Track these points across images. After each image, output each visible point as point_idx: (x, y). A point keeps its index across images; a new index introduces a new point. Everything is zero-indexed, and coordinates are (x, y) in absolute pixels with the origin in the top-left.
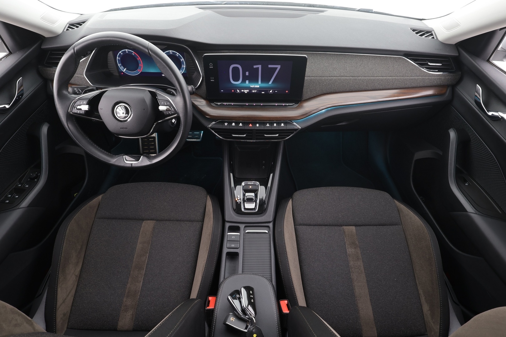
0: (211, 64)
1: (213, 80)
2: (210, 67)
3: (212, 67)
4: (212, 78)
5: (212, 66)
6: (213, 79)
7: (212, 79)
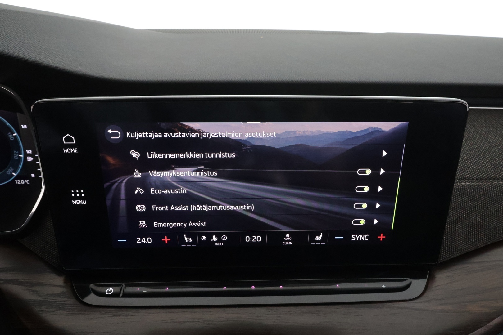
0: (68, 139)
1: (82, 202)
2: (66, 150)
3: (75, 150)
4: (75, 193)
5: (72, 146)
6: (80, 198)
7: (76, 198)
